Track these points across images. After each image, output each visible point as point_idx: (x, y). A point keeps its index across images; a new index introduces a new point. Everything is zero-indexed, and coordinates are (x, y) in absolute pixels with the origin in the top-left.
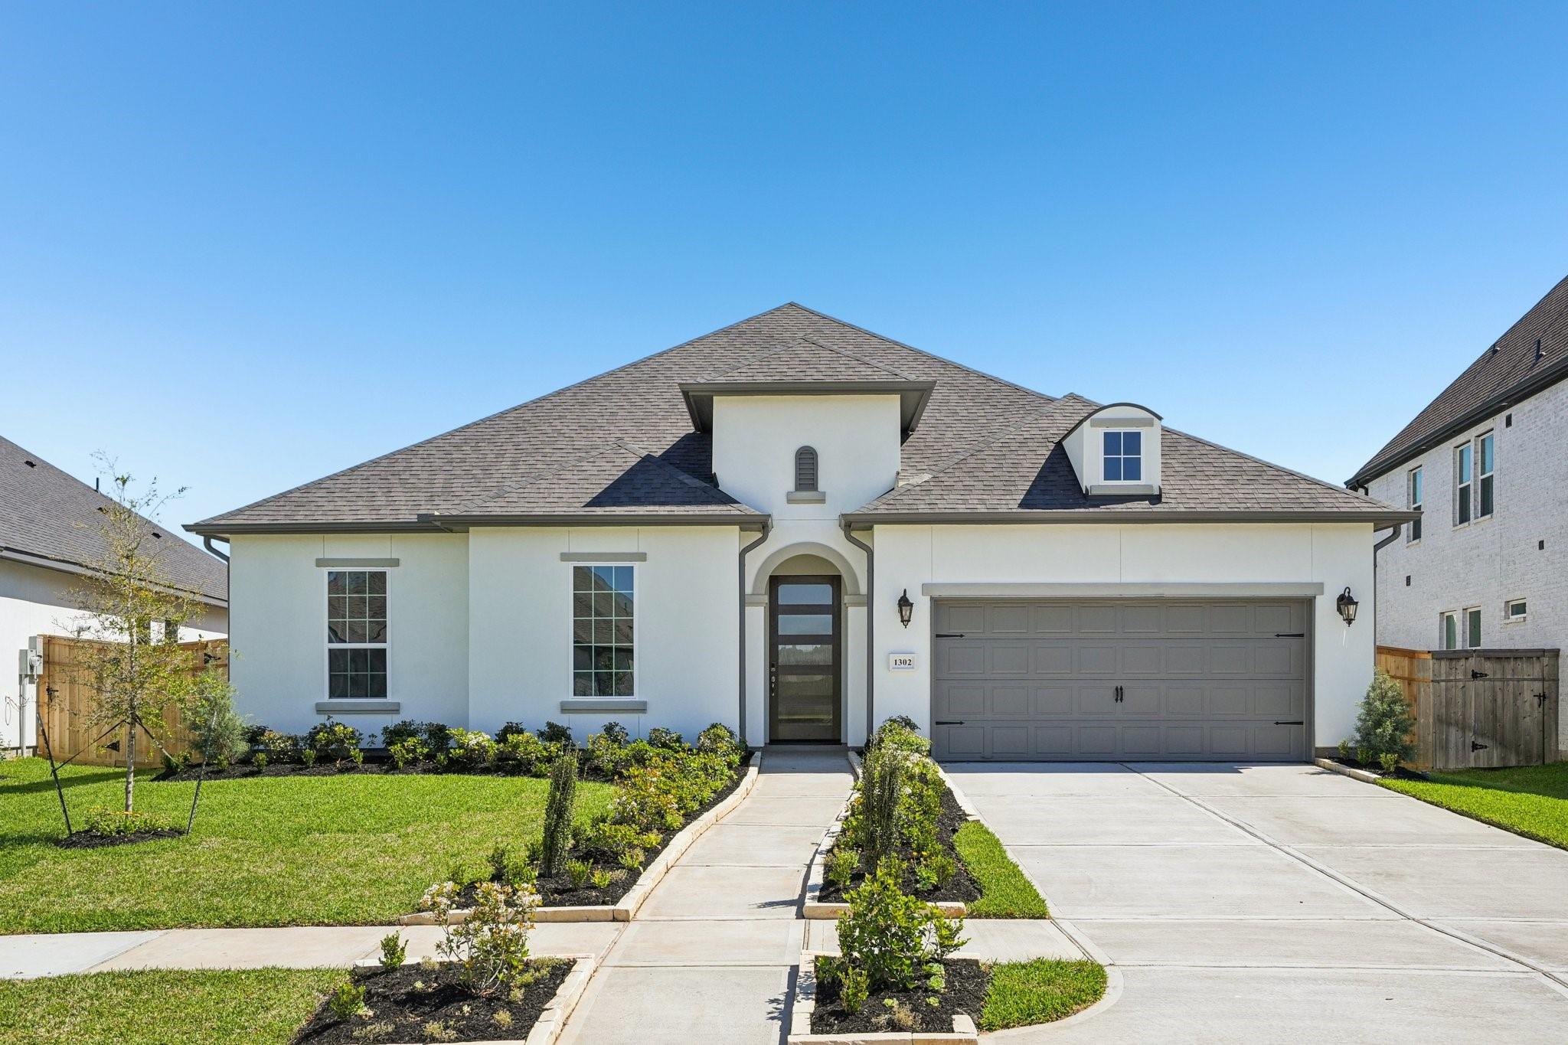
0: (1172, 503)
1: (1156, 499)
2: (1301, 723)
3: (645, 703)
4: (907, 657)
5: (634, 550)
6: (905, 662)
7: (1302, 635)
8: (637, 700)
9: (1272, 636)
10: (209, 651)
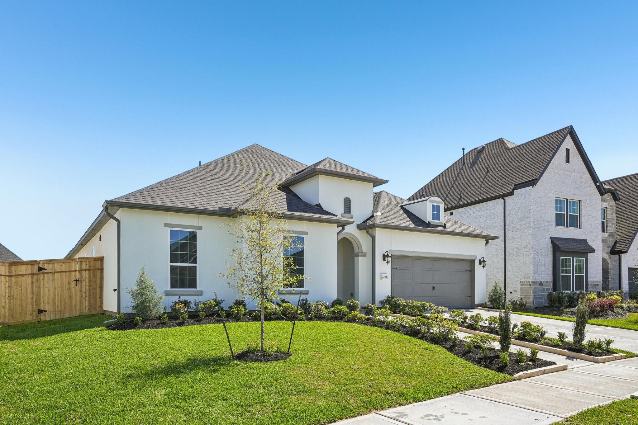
0: (448, 229)
1: (445, 226)
2: (470, 297)
3: (308, 291)
4: (385, 275)
5: (304, 231)
6: (385, 277)
7: (470, 271)
8: (305, 290)
9: (465, 271)
10: (41, 266)
